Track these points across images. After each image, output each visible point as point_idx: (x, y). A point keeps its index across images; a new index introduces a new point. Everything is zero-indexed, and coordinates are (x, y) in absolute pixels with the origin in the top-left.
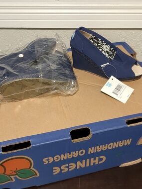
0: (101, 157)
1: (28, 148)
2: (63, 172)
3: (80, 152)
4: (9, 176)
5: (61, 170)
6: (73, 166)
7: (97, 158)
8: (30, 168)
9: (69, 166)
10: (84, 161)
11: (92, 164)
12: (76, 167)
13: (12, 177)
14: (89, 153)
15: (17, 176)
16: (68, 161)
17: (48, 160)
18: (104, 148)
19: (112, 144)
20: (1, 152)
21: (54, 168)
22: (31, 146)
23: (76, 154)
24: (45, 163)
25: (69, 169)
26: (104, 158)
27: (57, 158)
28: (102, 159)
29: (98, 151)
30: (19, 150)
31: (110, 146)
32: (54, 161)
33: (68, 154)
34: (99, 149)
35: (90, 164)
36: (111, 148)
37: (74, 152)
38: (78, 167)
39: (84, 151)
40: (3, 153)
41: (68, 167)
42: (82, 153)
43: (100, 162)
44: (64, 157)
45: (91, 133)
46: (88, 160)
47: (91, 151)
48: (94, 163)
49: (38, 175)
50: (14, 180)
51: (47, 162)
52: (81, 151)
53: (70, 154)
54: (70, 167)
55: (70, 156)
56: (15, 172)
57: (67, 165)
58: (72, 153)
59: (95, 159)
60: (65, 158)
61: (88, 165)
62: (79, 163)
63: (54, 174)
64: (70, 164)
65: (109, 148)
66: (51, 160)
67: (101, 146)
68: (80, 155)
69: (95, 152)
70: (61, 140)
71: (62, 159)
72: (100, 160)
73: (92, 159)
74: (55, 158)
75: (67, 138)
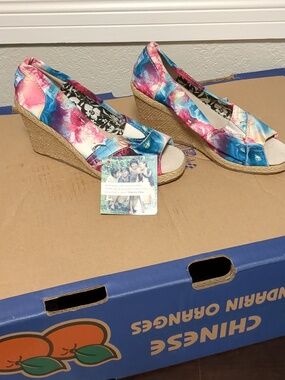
0: (250, 318)
1: (102, 302)
2: (170, 349)
3: (208, 309)
4: (59, 359)
5: (168, 346)
6: (192, 337)
7: (243, 321)
8: (103, 344)
9: (184, 337)
10: (215, 327)
11: (231, 333)
12: (199, 339)
13: (65, 362)
14: (228, 310)
15: (75, 360)
16: (183, 328)
17: (140, 326)
18: (260, 299)
19: (275, 291)
20: (45, 312)
21: (152, 343)
22: (108, 297)
23: (199, 314)
24: (134, 333)
25: (183, 342)
26: (258, 320)
27: (160, 322)
28: (253, 322)
29: (246, 305)
30: (82, 307)
31: (272, 296)
32: (153, 327)
33: (184, 313)
34: (249, 302)
35: (227, 333)
36: (274, 298)
37: (196, 309)
38: (203, 340)
39: (217, 306)
40: (48, 314)
41: (181, 340)
42: (212, 310)
43: (248, 329)
44: (174, 319)
45: (235, 269)
46: (224, 325)
47: (231, 305)
48: (237, 331)
49: (120, 357)
50: (69, 368)
51: (139, 330)
52: (211, 306)
53: (188, 313)
54: (186, 340)
55: (187, 317)
56: (71, 351)
57: (180, 336)
58: (191, 311)
59: (238, 323)
60: (178, 321)
61: (223, 334)
62: (205, 331)
63: (153, 353)
64: (186, 334)
65: (270, 299)
66: (148, 325)
67: (253, 296)
68: (209, 314)
69: (240, 307)
70: (171, 283)
71: (171, 324)
72: (250, 323)
73: (233, 323)
74: (156, 321)
75: (183, 281)
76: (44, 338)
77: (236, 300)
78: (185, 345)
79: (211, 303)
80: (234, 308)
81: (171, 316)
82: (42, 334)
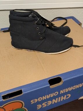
0: (67, 95)
1: (21, 95)
2: (43, 107)
3: (55, 93)
5: (42, 106)
6: (50, 103)
7: (65, 96)
8: (22, 108)
9: (47, 103)
10: (57, 99)
11: (62, 100)
14: (61, 93)
16: (47, 100)
18: (70, 89)
19: (75, 86)
21: (37, 106)
22: (23, 93)
24: (32, 103)
26: (70, 95)
31: (74, 88)
32: (38, 101)
33: (47, 95)
34: (67, 90)
36: (75, 88)
38: (53, 103)
39: (57, 93)
40: (4, 100)
41: (47, 104)
43: (67, 98)
45: (63, 81)
46: (60, 98)
47: (62, 92)
51: (33, 102)
53: (48, 95)
54: (48, 104)
55: (48, 97)
58: (50, 95)
59: (64, 97)
60: (45, 98)
61: (59, 101)
62: (54, 100)
63: (38, 109)
66: (36, 100)
67: (68, 88)
68: (55, 95)
69: (65, 92)
70: (43, 87)
71: (43, 99)
72: (67, 97)
73: (62, 97)
74: (39, 99)
75: (47, 86)
76: (2, 108)
77: (63, 90)
78: (48, 105)
79: (55, 92)
80: (63, 93)
81: (43, 97)
82: (2, 107)
